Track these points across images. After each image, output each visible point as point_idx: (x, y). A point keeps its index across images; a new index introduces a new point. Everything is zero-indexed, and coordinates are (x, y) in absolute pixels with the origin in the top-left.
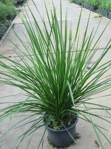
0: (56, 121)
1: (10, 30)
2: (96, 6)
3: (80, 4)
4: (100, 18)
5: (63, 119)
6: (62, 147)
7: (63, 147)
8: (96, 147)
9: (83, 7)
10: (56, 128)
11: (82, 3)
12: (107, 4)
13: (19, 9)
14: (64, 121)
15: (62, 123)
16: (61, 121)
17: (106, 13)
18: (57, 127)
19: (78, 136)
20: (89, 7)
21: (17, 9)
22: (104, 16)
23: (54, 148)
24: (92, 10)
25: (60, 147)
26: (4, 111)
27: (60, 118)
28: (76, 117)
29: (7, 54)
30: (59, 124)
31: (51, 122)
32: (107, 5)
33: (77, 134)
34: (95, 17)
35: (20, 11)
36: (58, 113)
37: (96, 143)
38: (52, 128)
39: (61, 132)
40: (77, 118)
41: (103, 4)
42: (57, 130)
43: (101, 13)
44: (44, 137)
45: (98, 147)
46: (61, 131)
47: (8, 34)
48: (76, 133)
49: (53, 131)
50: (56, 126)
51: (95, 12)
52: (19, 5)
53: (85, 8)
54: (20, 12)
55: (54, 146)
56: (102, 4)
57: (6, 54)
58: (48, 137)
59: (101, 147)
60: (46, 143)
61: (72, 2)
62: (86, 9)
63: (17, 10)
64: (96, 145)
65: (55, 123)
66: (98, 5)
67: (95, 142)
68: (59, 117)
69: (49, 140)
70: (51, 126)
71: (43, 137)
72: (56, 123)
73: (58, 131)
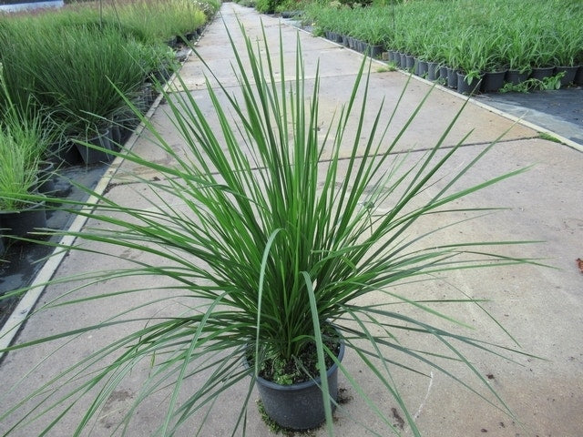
0: (281, 357)
1: (156, 108)
2: (382, 43)
3: (340, 40)
4: (391, 73)
5: (301, 352)
6: (299, 431)
7: (302, 431)
8: (395, 426)
9: (348, 46)
10: (281, 381)
11: (343, 35)
12: (410, 37)
13: (181, 54)
14: (304, 359)
15: (299, 363)
16: (295, 358)
17: (407, 61)
18: (285, 376)
19: (344, 395)
20: (363, 46)
21: (175, 53)
22: (404, 68)
23: (277, 433)
24: (370, 53)
25: (293, 431)
26: (128, 345)
27: (292, 352)
28: (339, 345)
29: (148, 172)
30: (289, 369)
31: (268, 363)
32: (409, 40)
33: (342, 390)
34: (381, 71)
35: (182, 59)
36: (287, 340)
37: (396, 415)
38: (270, 379)
39: (295, 391)
40: (341, 348)
41: (398, 39)
42: (285, 384)
43: (395, 61)
44: (248, 406)
45: (402, 427)
46: (296, 387)
47: (150, 119)
48: (339, 387)
49: (272, 389)
50: (283, 374)
51: (379, 59)
52: (182, 46)
53: (352, 48)
54: (182, 63)
55: (278, 428)
56: (396, 37)
57: (145, 173)
58: (260, 401)
59: (409, 427)
60: (255, 420)
61: (319, 35)
62: (355, 52)
63: (176, 58)
64: (394, 421)
65: (278, 366)
66: (387, 39)
67: (392, 412)
68: (289, 349)
69: (263, 411)
70: (266, 375)
71: (244, 408)
72: (282, 364)
73: (287, 388)
